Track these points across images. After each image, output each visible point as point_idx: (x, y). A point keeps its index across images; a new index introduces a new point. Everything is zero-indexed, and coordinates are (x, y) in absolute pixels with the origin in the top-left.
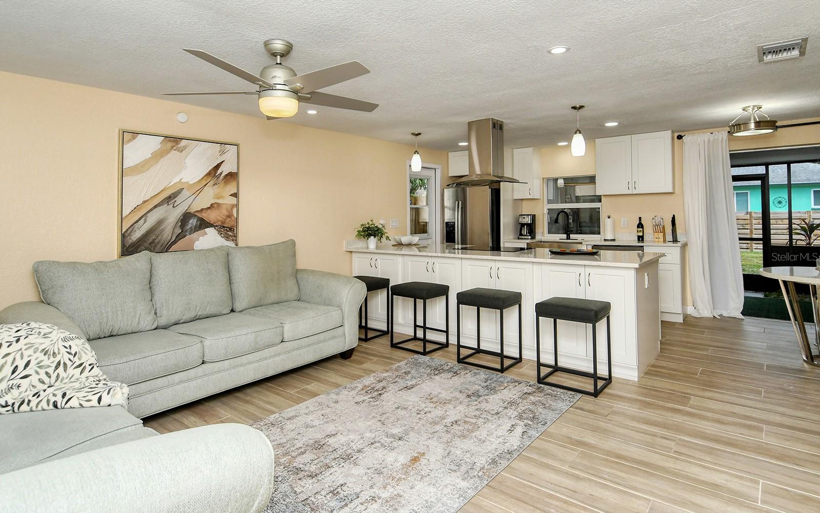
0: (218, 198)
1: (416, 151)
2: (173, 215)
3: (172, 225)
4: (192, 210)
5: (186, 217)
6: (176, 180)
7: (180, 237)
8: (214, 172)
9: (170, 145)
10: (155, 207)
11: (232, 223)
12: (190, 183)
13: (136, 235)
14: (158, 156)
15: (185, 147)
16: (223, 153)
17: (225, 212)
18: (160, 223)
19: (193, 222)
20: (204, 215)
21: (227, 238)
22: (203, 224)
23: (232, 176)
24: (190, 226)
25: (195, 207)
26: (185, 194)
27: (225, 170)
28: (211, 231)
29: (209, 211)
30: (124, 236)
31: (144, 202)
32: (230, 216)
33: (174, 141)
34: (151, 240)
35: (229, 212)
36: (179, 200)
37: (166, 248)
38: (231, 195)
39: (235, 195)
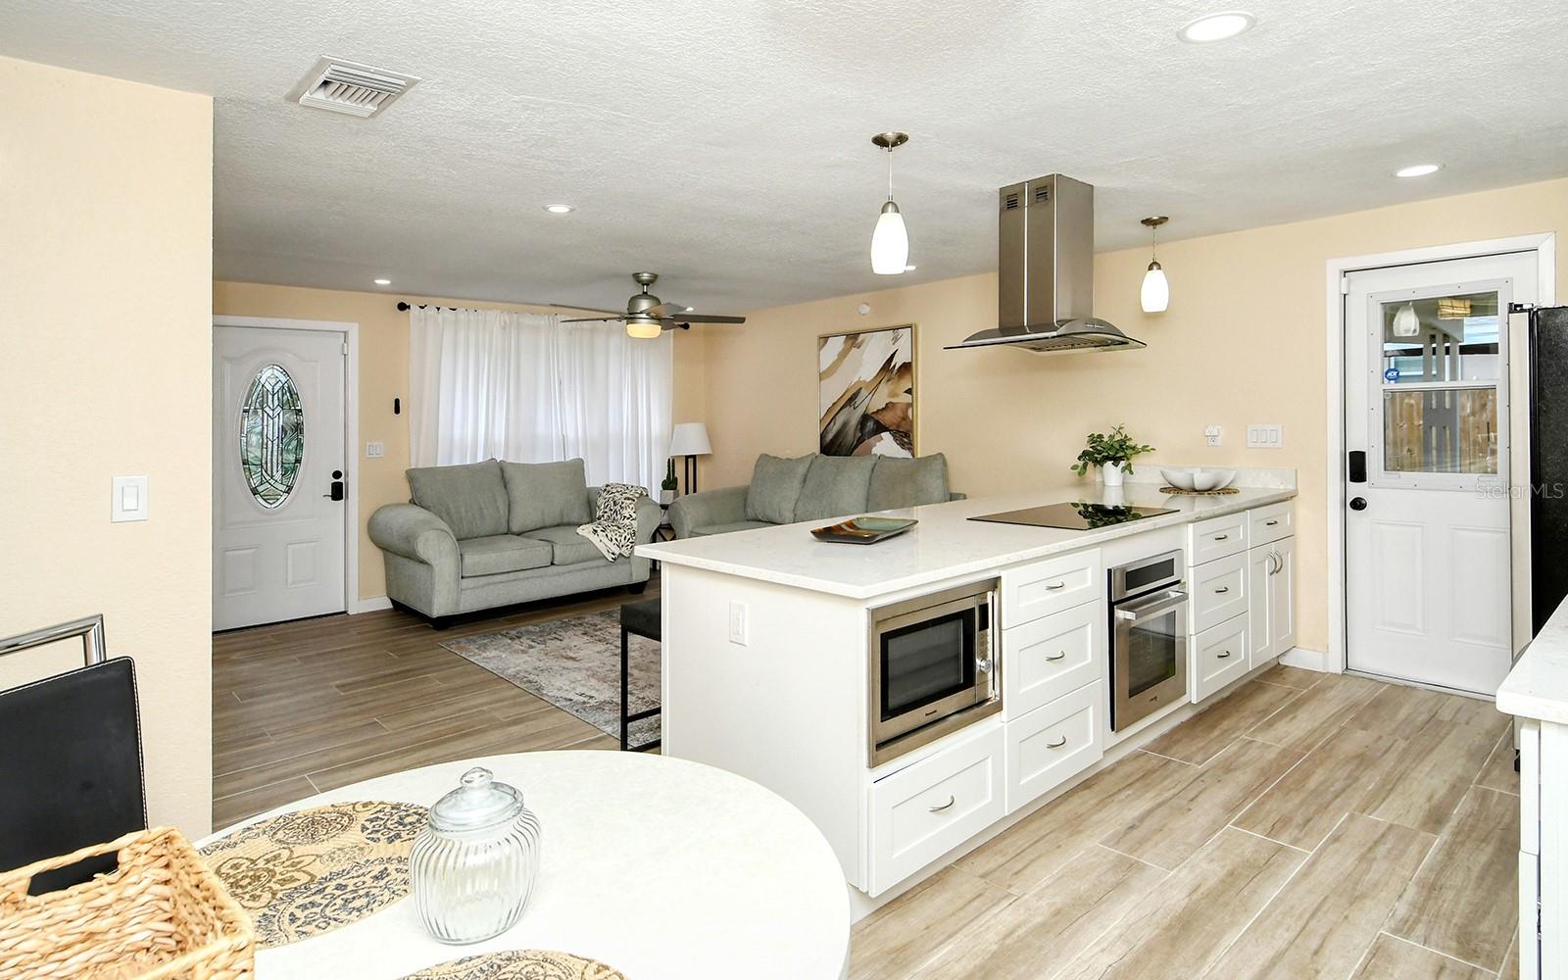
0: (893, 397)
1: (1155, 263)
2: (855, 417)
3: (854, 427)
4: (870, 412)
5: (865, 418)
6: (856, 380)
7: (861, 441)
8: (887, 366)
9: (850, 342)
10: (841, 409)
11: (908, 427)
12: (868, 381)
13: (830, 436)
14: (843, 355)
15: (862, 342)
16: (896, 340)
17: (899, 413)
18: (845, 425)
19: (870, 425)
20: (879, 417)
21: (903, 445)
22: (880, 428)
23: (906, 367)
24: (867, 430)
25: (873, 409)
26: (864, 393)
27: (898, 361)
28: (886, 435)
29: (885, 412)
30: (823, 436)
31: (834, 404)
32: (905, 418)
33: (853, 338)
34: (838, 443)
35: (903, 413)
36: (858, 400)
37: (849, 452)
38: (906, 392)
39: (909, 391)
